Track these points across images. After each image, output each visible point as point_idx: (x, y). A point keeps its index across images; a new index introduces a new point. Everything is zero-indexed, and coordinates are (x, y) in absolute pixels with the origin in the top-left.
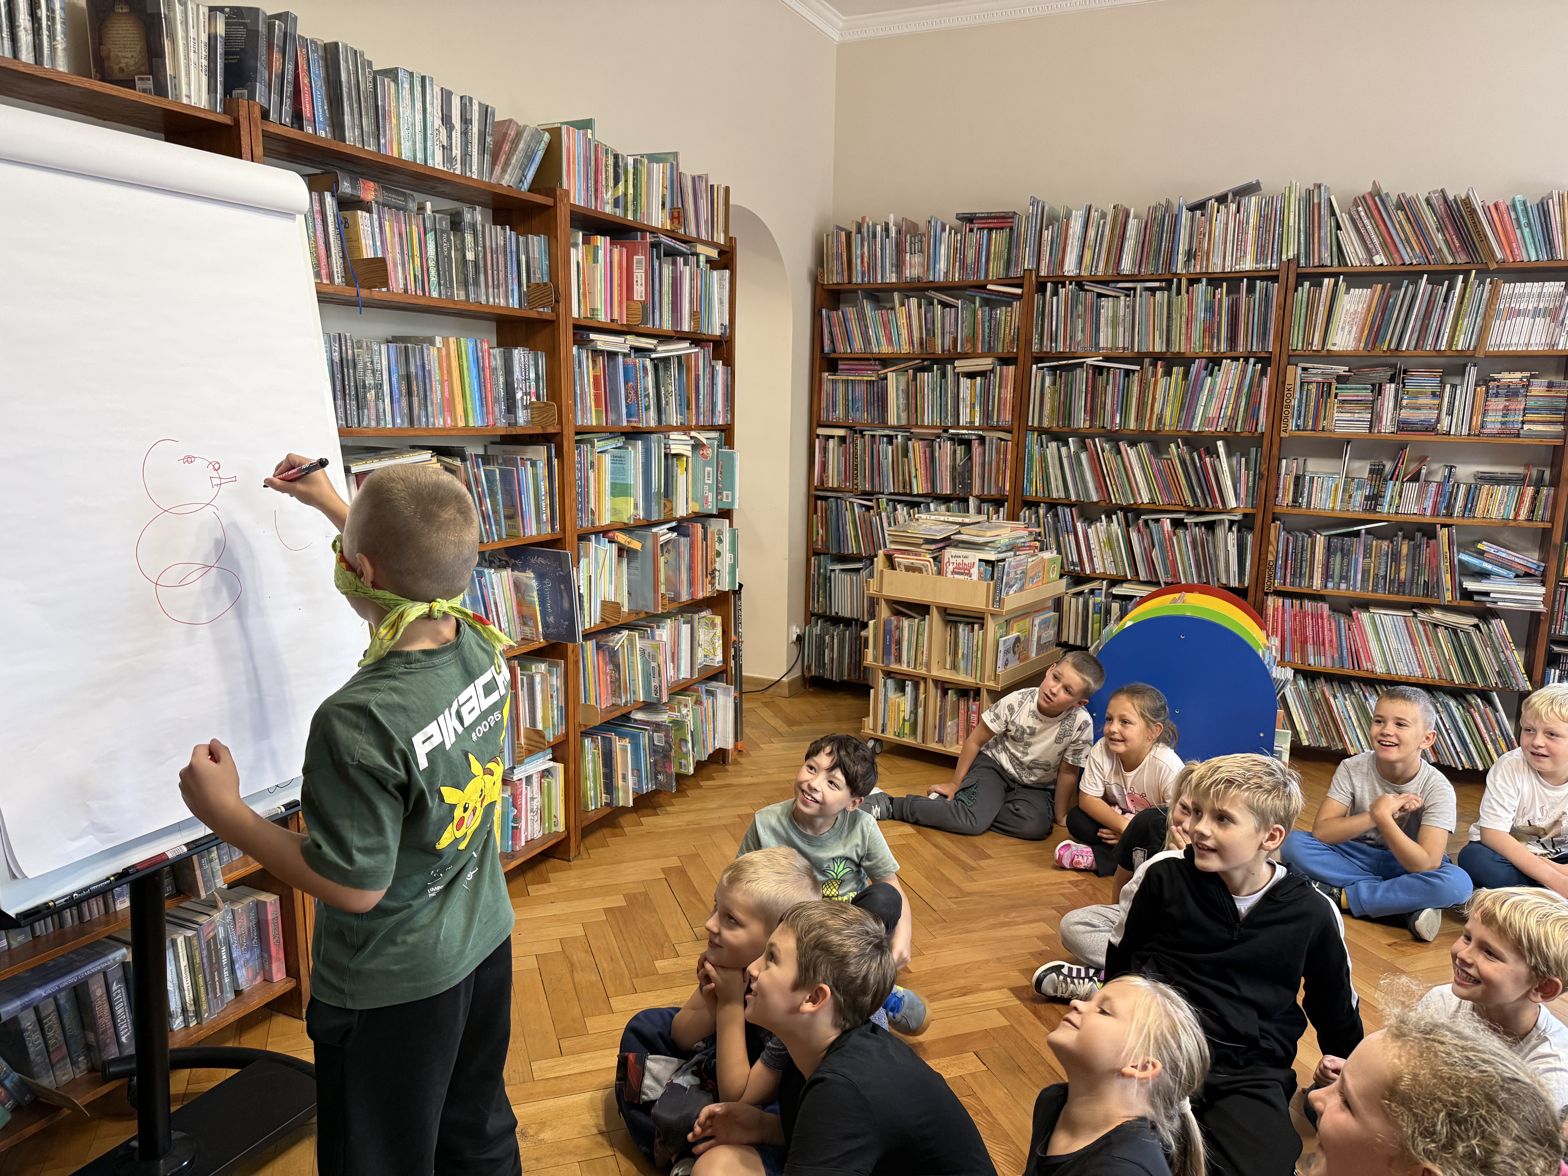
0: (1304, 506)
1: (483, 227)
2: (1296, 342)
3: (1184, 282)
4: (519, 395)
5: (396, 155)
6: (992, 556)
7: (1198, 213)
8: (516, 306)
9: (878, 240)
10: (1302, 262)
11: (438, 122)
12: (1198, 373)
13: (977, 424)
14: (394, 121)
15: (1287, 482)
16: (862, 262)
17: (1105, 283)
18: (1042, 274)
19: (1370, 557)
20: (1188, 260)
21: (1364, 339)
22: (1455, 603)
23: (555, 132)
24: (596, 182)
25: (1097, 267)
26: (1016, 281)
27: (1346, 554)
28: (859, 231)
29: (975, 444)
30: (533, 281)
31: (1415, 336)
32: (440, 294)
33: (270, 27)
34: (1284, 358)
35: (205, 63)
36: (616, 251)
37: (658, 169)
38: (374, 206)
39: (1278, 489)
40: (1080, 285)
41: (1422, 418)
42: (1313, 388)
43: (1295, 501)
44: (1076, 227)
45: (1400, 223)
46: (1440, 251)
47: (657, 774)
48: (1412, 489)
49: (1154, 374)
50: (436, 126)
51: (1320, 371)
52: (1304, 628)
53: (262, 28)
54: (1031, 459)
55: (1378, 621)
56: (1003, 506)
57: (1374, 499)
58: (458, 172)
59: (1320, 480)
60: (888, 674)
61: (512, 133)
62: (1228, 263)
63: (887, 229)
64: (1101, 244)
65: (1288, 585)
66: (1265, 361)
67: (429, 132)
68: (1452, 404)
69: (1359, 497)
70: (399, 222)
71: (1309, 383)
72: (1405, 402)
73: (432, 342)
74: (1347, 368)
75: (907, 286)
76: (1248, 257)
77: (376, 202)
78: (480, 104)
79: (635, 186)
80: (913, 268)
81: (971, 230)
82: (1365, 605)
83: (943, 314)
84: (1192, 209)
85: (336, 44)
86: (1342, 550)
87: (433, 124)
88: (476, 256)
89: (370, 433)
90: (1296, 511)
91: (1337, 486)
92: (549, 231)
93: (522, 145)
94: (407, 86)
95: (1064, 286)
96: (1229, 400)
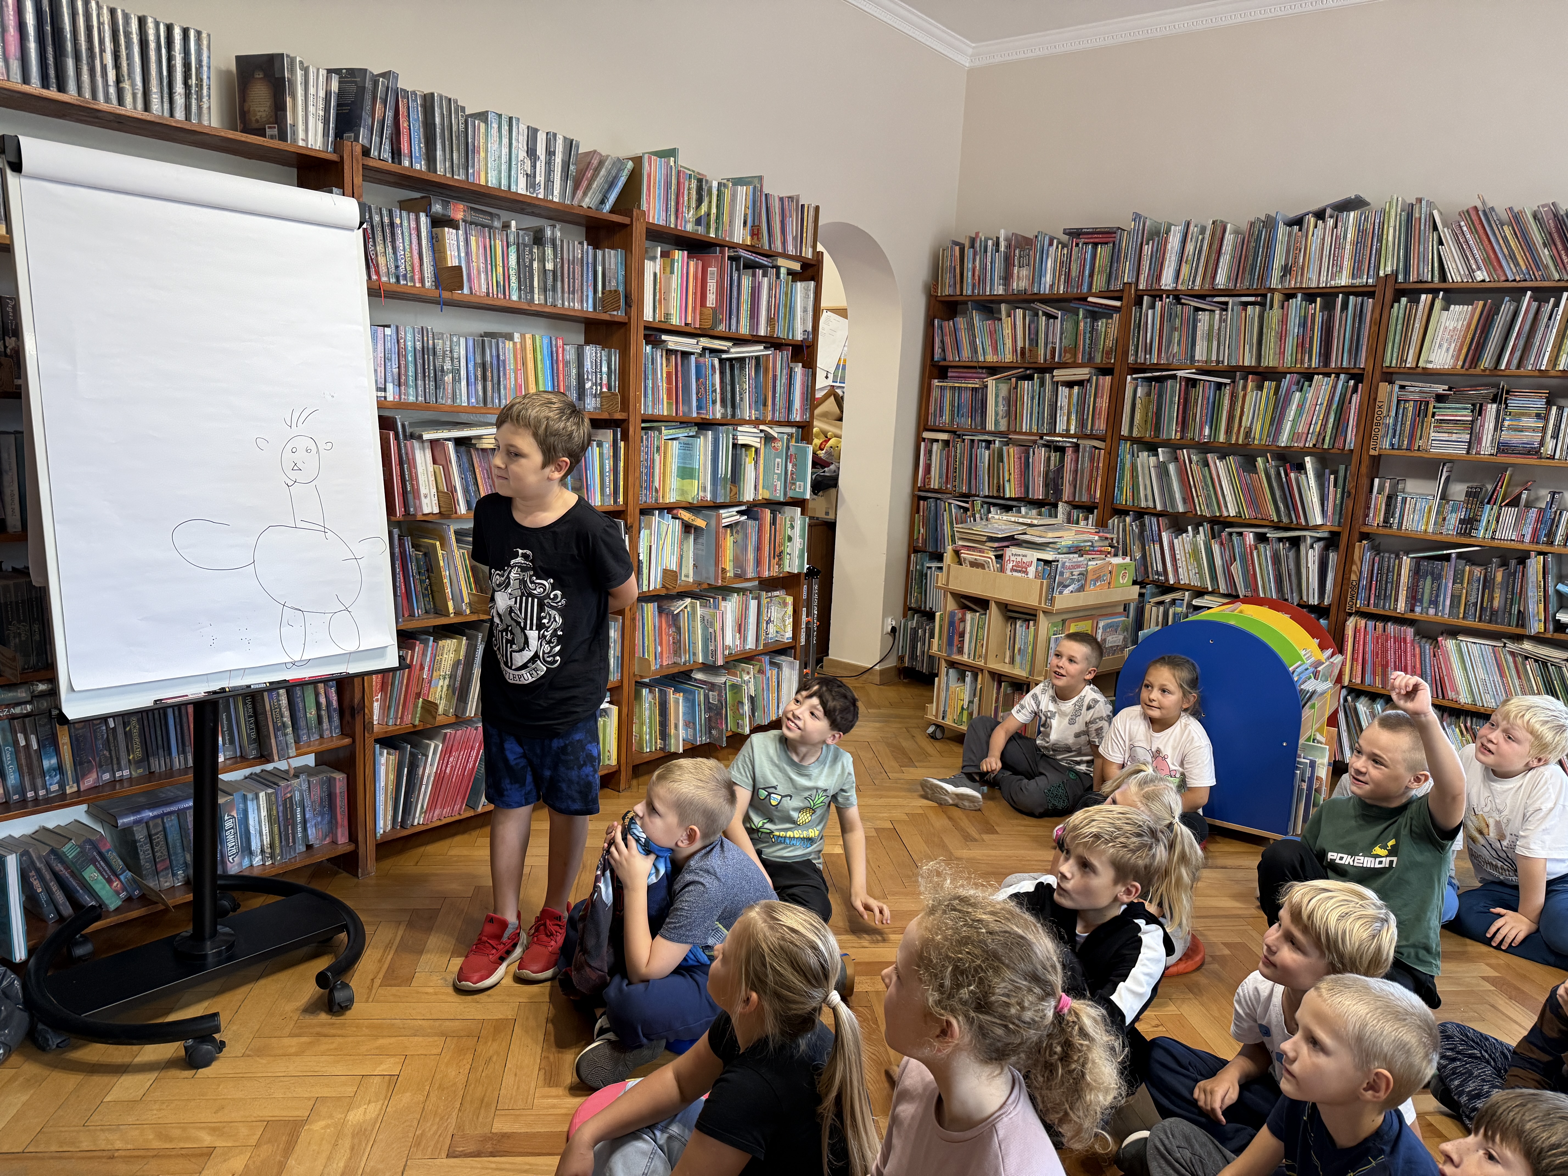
0: (1395, 526)
1: (562, 241)
2: (1391, 359)
3: (1277, 297)
4: (588, 385)
5: (483, 182)
6: (1049, 556)
7: (1296, 228)
8: (590, 309)
9: (989, 254)
10: (1401, 278)
11: (522, 154)
12: (1288, 390)
13: (1072, 432)
14: (482, 154)
15: (1378, 501)
16: (973, 275)
17: (1201, 297)
18: (1141, 287)
19: (1462, 583)
20: (1284, 275)
21: (1462, 357)
22: (1548, 635)
23: (638, 161)
24: (677, 203)
25: (1194, 282)
26: (1116, 294)
27: (1437, 578)
28: (972, 246)
29: (1069, 453)
30: (607, 289)
31: (1518, 354)
32: (520, 297)
33: (375, 83)
34: (1377, 375)
35: (321, 113)
36: (692, 263)
37: (742, 191)
38: (462, 225)
39: (1369, 508)
40: (1177, 299)
41: (1525, 440)
42: (1410, 406)
43: (1386, 521)
44: (1174, 242)
45: (1505, 239)
46: (1546, 267)
47: (710, 729)
48: (1509, 514)
49: (1245, 388)
50: (521, 158)
51: (1418, 389)
52: (1385, 651)
53: (368, 84)
54: (1123, 469)
55: (1464, 649)
56: (1092, 513)
57: (1469, 523)
58: (541, 196)
59: (1413, 501)
60: (952, 664)
61: (595, 162)
62: (1323, 278)
63: (997, 244)
64: (1199, 259)
65: (1372, 606)
66: (1358, 377)
67: (513, 163)
68: (1557, 427)
69: (1453, 520)
70: (484, 238)
71: (1406, 401)
72: (1506, 423)
73: (509, 337)
74: (1446, 387)
75: (1013, 297)
76: (1344, 272)
77: (464, 221)
78: (565, 138)
79: (718, 207)
80: (1021, 281)
81: (1077, 245)
82: (1454, 632)
83: (1047, 325)
84: (1290, 224)
85: (432, 94)
86: (1432, 574)
87: (517, 157)
88: (555, 266)
89: (446, 409)
90: (1387, 531)
91: (1430, 508)
92: (626, 246)
93: (603, 172)
94: (495, 126)
95: (1161, 300)
96: (1318, 416)
